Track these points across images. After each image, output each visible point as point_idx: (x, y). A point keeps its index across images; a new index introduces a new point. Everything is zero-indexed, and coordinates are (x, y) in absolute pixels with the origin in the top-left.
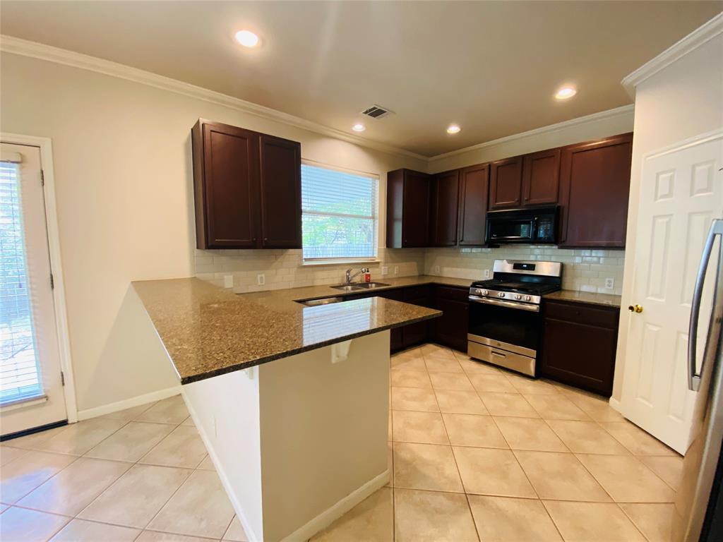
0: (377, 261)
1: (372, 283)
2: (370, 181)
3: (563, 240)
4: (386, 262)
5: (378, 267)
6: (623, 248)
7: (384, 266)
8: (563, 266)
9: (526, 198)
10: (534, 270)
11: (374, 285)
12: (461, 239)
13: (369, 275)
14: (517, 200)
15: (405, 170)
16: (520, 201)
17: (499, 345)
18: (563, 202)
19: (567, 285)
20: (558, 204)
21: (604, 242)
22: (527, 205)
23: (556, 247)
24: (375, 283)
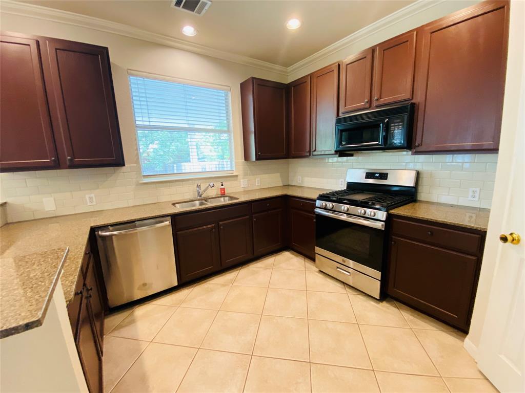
0: (234, 174)
1: (226, 196)
2: (222, 94)
3: (417, 144)
4: (245, 175)
5: (236, 180)
6: (495, 150)
7: (244, 179)
8: (418, 175)
9: (376, 98)
10: (386, 179)
11: (227, 198)
12: (314, 149)
13: (224, 189)
14: (366, 100)
15: (253, 78)
16: (370, 102)
17: (344, 261)
18: (419, 99)
19: (422, 195)
20: (413, 101)
21: (468, 144)
22: (377, 107)
23: (410, 153)
24: (229, 197)
